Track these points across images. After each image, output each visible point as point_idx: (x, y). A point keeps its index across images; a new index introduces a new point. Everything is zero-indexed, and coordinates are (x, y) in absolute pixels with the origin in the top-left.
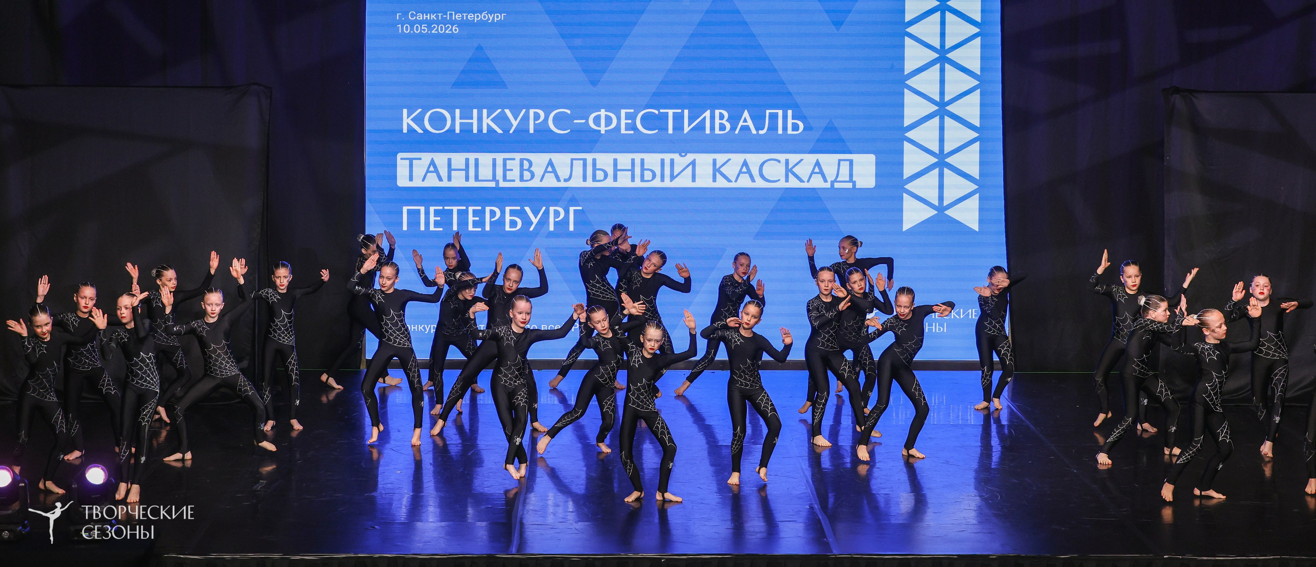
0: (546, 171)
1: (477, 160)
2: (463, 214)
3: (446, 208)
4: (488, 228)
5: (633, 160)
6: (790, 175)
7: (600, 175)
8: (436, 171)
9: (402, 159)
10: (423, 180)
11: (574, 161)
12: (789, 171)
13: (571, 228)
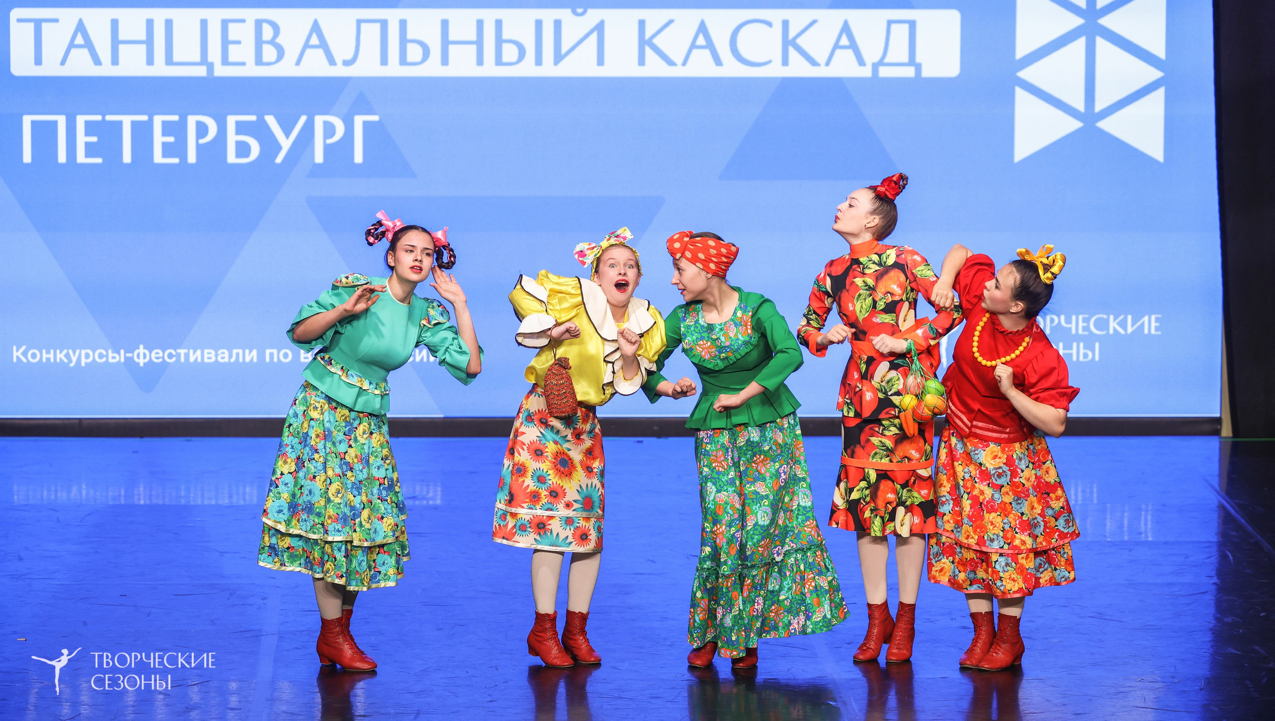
0: (307, 45)
1: (169, 24)
2: (142, 133)
3: (109, 118)
4: (192, 158)
5: (480, 24)
6: (792, 52)
7: (414, 52)
8: (89, 44)
9: (19, 20)
10: (63, 63)
11: (363, 25)
12: (788, 43)
13: (358, 158)
